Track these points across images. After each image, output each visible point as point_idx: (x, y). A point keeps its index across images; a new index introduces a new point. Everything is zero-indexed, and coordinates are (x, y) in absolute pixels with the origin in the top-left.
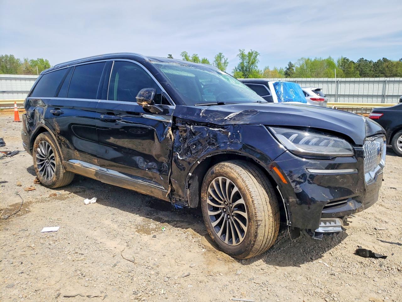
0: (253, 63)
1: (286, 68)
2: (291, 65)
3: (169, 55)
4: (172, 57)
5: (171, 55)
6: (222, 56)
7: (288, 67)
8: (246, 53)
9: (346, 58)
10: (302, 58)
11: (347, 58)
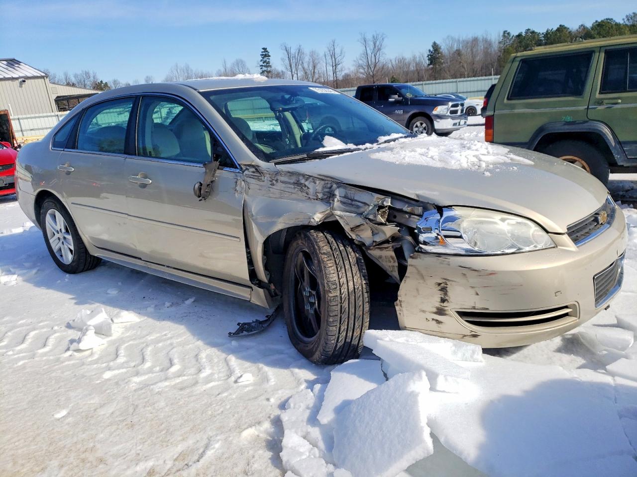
0: (379, 49)
1: (430, 51)
2: (436, 47)
3: (263, 49)
4: (267, 51)
5: (266, 49)
6: (336, 44)
7: (432, 49)
8: (369, 37)
9: (506, 31)
10: (448, 37)
11: (508, 31)
